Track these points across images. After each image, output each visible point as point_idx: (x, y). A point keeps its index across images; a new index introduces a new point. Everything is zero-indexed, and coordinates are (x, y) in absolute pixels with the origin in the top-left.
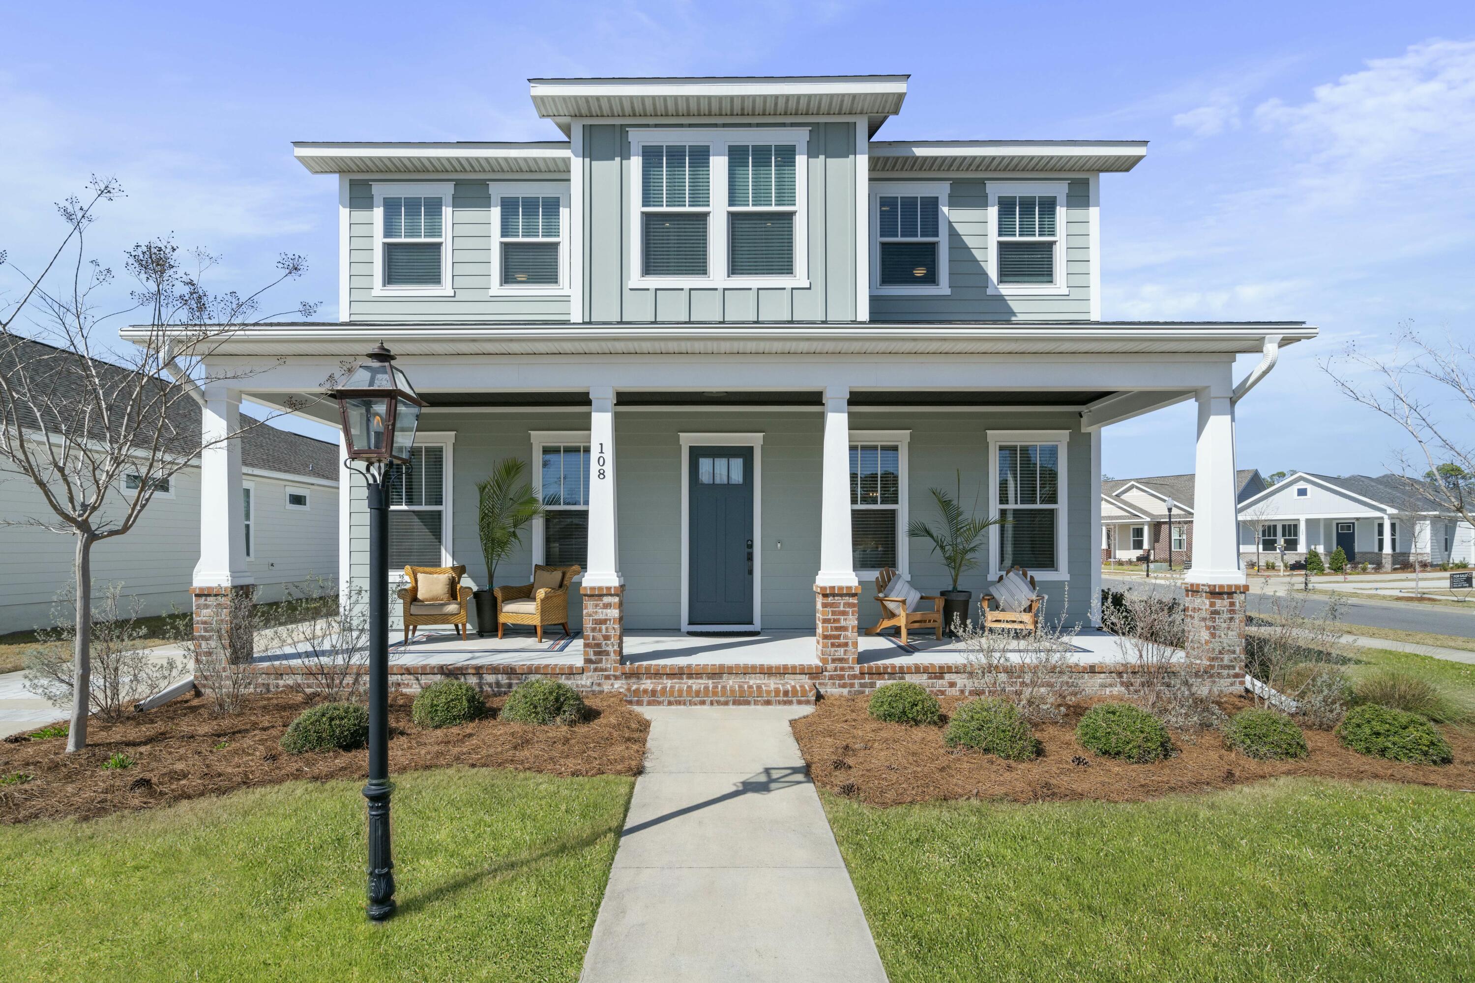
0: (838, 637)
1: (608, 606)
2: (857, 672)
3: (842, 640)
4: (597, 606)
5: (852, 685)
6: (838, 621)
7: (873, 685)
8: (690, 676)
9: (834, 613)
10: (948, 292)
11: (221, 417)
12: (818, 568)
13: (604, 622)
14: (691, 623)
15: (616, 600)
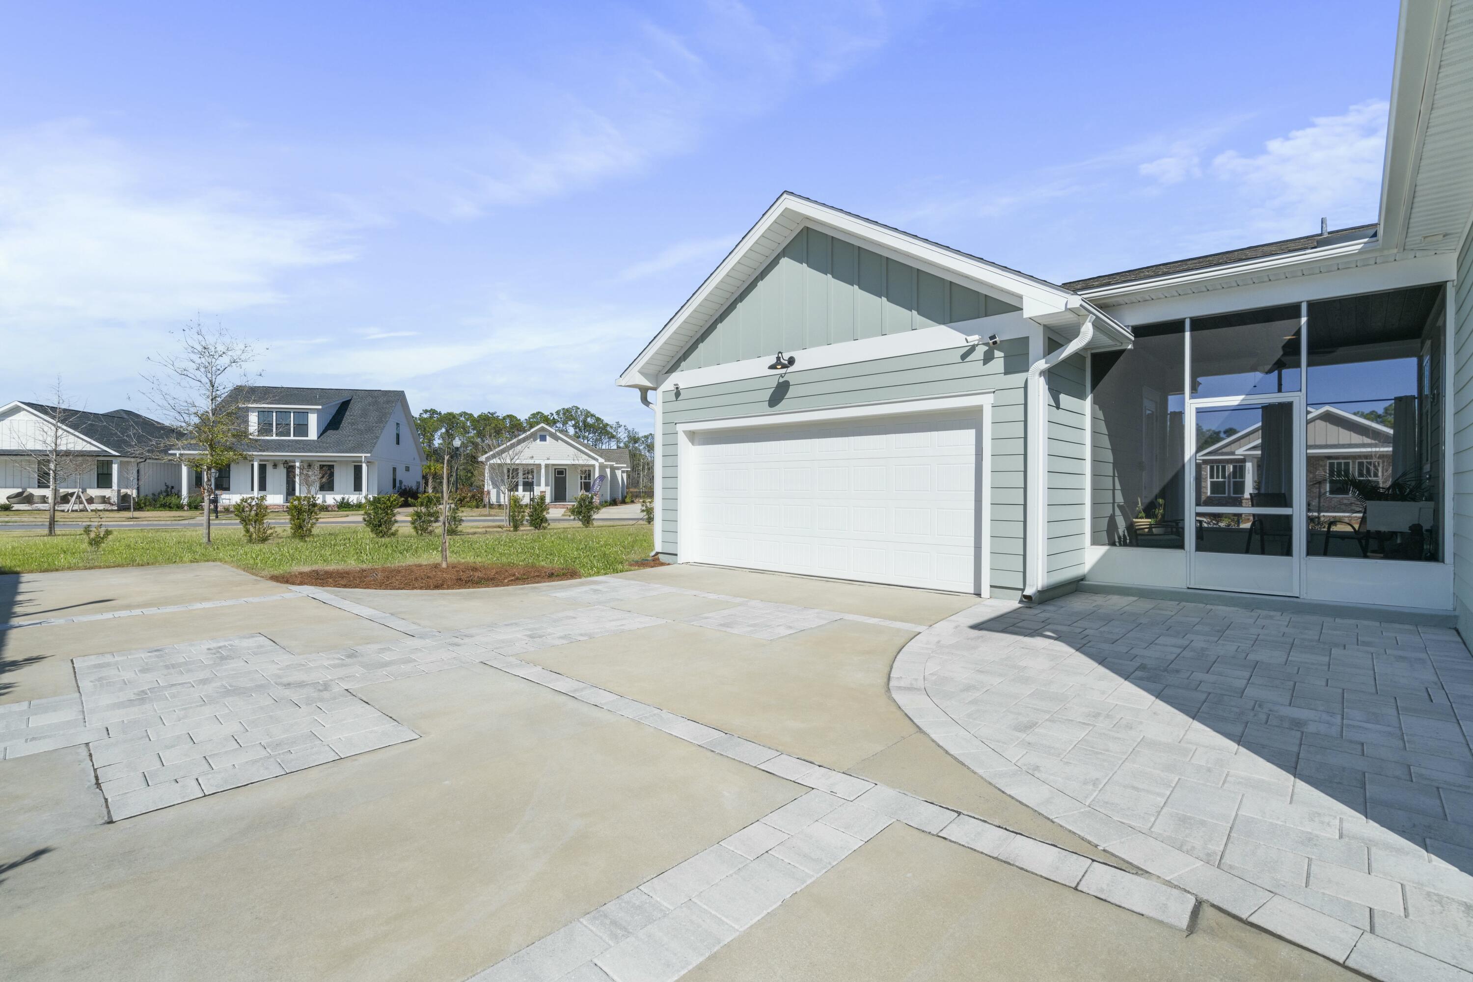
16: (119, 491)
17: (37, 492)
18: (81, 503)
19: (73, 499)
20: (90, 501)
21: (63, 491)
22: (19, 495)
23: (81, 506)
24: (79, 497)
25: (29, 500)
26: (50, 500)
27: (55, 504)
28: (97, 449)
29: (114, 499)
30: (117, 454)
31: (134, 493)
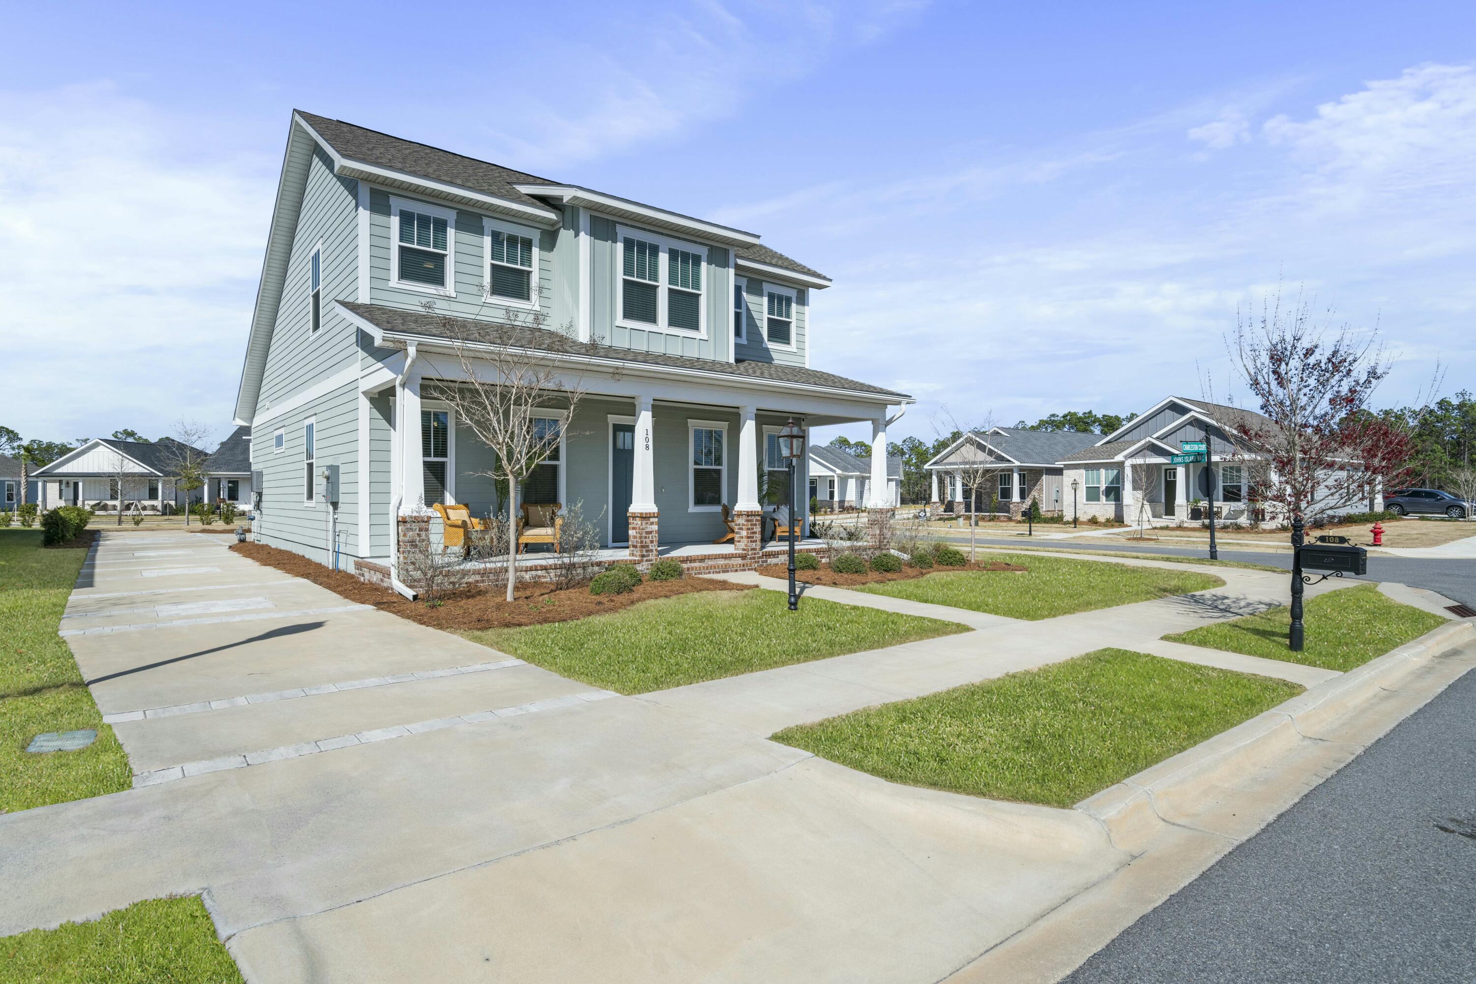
0: (753, 537)
1: (652, 523)
2: (761, 554)
3: (755, 539)
4: (647, 523)
5: (758, 562)
6: (753, 529)
7: (766, 561)
8: (691, 561)
9: (751, 525)
10: (745, 342)
11: (415, 394)
12: (736, 501)
13: (651, 532)
14: (613, 542)
15: (656, 520)
16: (163, 501)
17: (110, 503)
18: (138, 510)
19: (133, 507)
20: (144, 508)
21: (126, 502)
22: (98, 504)
23: (138, 512)
24: (136, 505)
25: (105, 508)
26: (119, 508)
27: (121, 511)
28: (148, 471)
29: (160, 508)
30: (161, 475)
31: (173, 503)
